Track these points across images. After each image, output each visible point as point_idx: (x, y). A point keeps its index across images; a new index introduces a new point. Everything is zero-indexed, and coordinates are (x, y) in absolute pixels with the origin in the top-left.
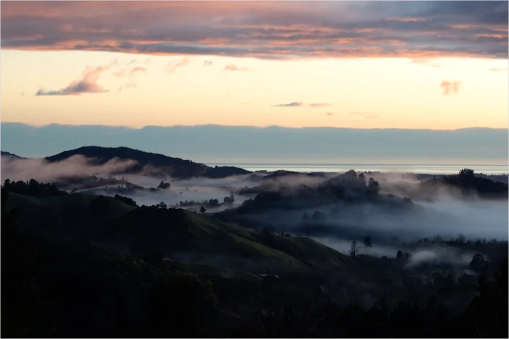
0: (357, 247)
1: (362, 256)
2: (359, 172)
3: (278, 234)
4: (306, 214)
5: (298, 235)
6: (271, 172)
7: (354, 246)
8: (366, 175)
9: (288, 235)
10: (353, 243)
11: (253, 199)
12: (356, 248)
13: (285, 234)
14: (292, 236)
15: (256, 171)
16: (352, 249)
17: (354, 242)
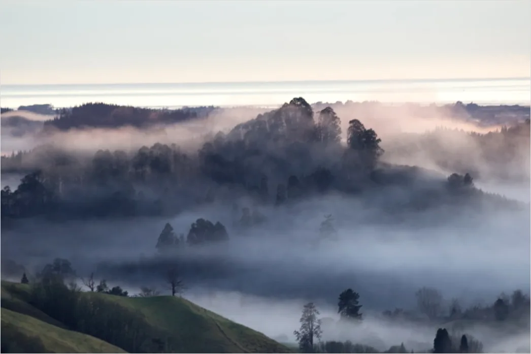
0: (319, 321)
1: (333, 346)
2: (319, 104)
3: (86, 289)
4: (168, 228)
5: (145, 290)
6: (64, 111)
7: (310, 319)
8: (338, 112)
9: (116, 291)
10: (306, 312)
11: (13, 189)
12: (316, 324)
13: (110, 287)
14: (131, 294)
15: (22, 108)
16: (304, 327)
17: (309, 307)
